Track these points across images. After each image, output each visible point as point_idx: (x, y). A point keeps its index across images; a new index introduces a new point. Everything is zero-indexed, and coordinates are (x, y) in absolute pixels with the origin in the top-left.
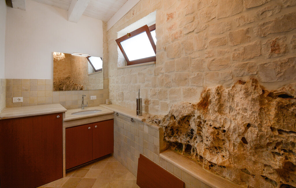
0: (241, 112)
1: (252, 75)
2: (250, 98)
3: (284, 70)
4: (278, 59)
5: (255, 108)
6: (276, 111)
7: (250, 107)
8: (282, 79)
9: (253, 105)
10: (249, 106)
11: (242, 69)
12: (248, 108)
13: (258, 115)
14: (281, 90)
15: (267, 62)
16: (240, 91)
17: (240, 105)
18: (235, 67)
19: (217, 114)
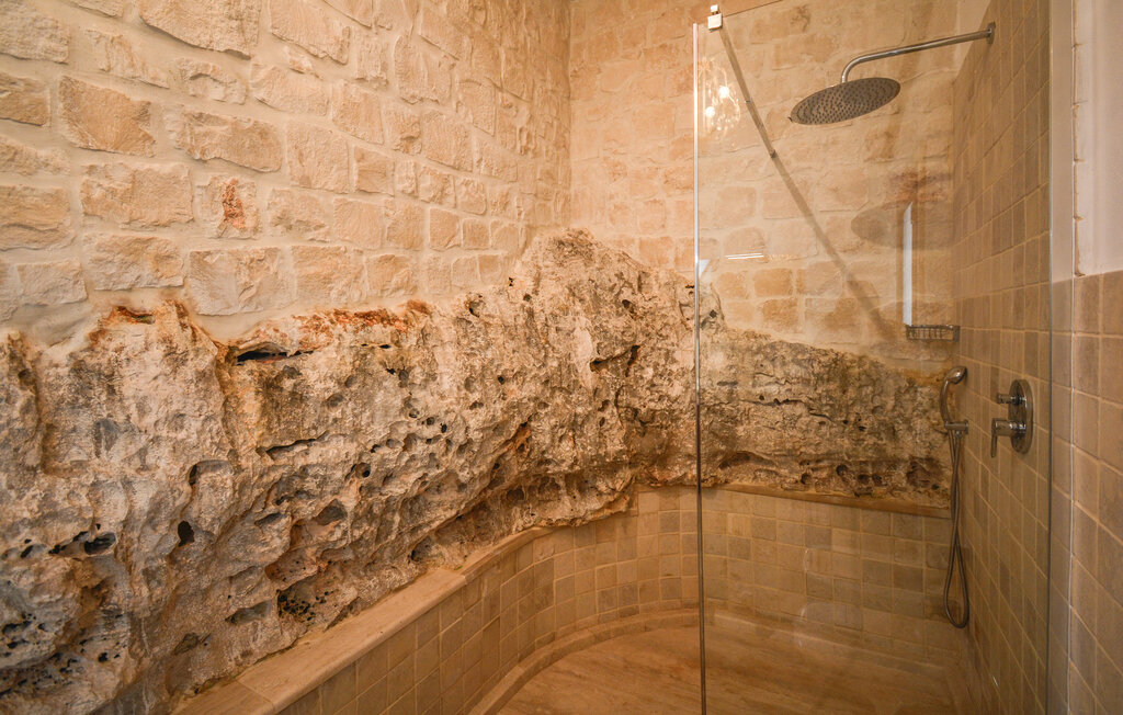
0: (164, 433)
1: (169, 287)
2: (189, 371)
3: (258, 281)
4: (241, 246)
5: (212, 401)
6: (260, 397)
7: (197, 402)
8: (253, 307)
9: (205, 396)
10: (191, 401)
11: (130, 258)
12: (189, 410)
13: (220, 424)
14: (253, 338)
15: (212, 249)
16: (147, 349)
17: (153, 405)
18: (99, 248)
19: (44, 480)
